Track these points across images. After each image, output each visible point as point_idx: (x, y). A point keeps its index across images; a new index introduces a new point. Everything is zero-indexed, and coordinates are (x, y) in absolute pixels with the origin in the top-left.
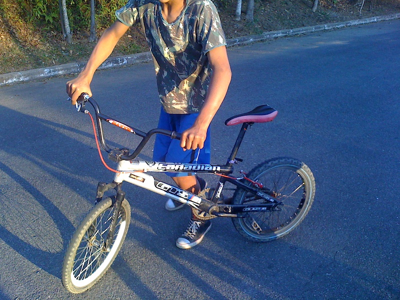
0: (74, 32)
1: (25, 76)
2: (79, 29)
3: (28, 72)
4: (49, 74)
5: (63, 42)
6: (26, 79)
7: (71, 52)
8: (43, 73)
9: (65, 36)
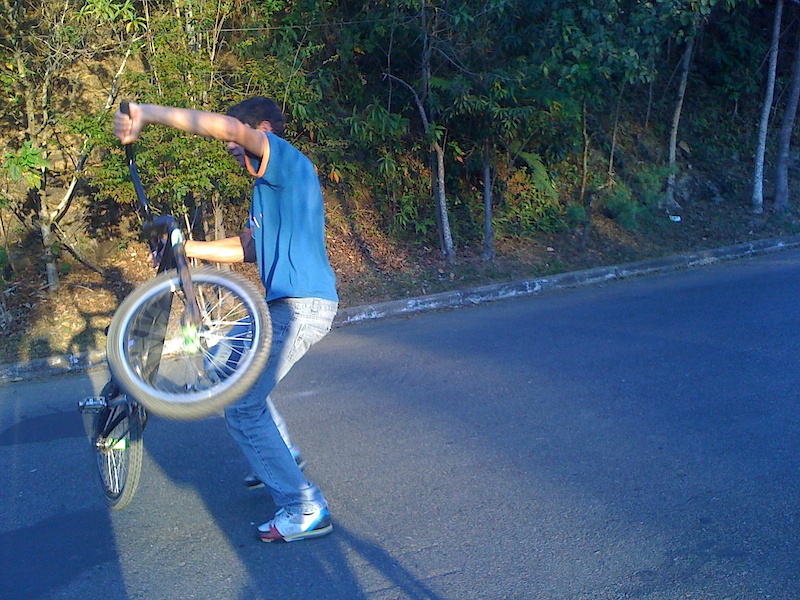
0: (459, 247)
1: (379, 310)
2: (468, 242)
3: (384, 304)
4: (415, 308)
5: (441, 262)
6: (380, 316)
7: (452, 275)
8: (406, 306)
9: (445, 253)
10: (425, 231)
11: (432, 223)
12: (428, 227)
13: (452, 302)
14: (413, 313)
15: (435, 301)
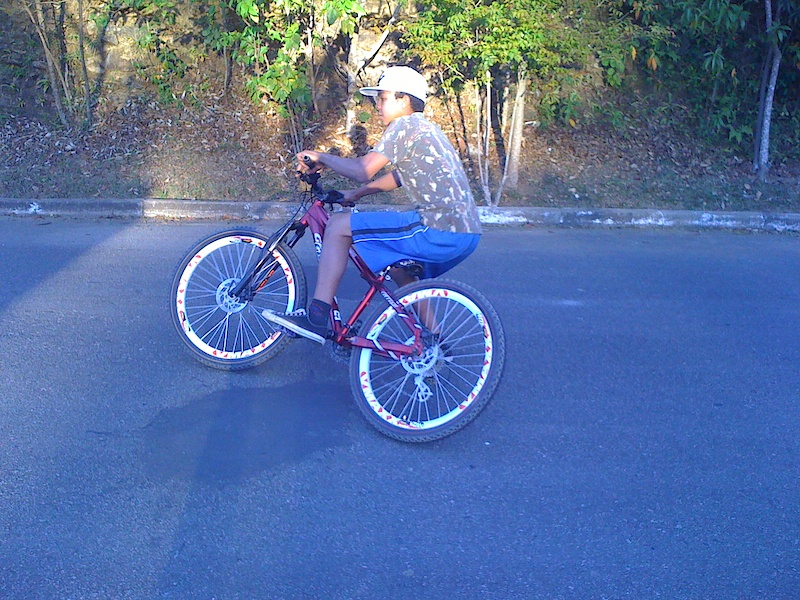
0: (774, 163)
1: (668, 218)
2: (786, 159)
3: (675, 213)
4: (709, 223)
5: (749, 176)
6: (668, 224)
7: (759, 194)
8: (699, 218)
9: (756, 167)
10: (739, 139)
11: (749, 131)
12: (745, 135)
13: (752, 224)
14: (705, 228)
15: (732, 220)
